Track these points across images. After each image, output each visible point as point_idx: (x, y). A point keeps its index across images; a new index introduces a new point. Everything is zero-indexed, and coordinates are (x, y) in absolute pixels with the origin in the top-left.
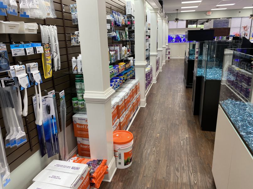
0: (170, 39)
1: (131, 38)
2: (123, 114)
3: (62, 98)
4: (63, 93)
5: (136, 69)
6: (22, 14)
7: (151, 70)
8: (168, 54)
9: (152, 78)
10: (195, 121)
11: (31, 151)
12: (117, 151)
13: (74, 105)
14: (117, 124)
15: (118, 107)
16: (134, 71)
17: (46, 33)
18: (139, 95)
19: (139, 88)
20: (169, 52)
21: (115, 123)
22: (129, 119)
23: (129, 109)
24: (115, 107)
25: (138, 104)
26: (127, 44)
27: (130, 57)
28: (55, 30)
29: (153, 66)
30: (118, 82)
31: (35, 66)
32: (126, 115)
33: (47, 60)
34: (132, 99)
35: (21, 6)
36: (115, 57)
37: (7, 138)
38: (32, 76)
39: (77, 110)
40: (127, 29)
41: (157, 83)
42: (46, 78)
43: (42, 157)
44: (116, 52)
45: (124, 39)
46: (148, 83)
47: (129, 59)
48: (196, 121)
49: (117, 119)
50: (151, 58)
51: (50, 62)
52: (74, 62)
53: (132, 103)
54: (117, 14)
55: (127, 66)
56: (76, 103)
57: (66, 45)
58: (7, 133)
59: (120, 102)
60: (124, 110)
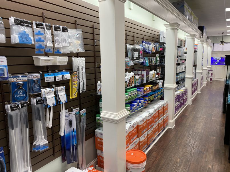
0: (213, 61)
1: (163, 62)
2: (145, 134)
3: (82, 115)
4: (84, 111)
5: (165, 91)
6: (56, 51)
7: (186, 92)
8: (210, 75)
9: (186, 99)
10: (223, 151)
11: (54, 156)
12: (129, 170)
13: (97, 120)
14: (136, 143)
15: (138, 126)
16: (163, 93)
17: (76, 63)
18: (167, 116)
19: (167, 109)
20: (212, 74)
21: (134, 141)
22: (152, 139)
23: (152, 130)
24: (135, 126)
25: (166, 125)
26: (157, 68)
27: (159, 79)
28: (84, 61)
29: (188, 88)
30: (142, 103)
31: (62, 89)
32: (148, 135)
33: (74, 84)
34: (157, 119)
35: (56, 46)
36: (140, 81)
37: (34, 144)
38: (59, 97)
39: (99, 126)
40: (158, 55)
41: (192, 104)
42: (71, 98)
43: (63, 163)
44: (142, 76)
45: (154, 64)
46: (181, 104)
47: (158, 81)
48: (225, 151)
49: (136, 138)
50: (186, 80)
51: (77, 85)
52: (99, 85)
53: (157, 124)
54: (147, 44)
55: (154, 88)
56: (99, 119)
57: (95, 71)
58: (34, 139)
59: (141, 122)
60: (145, 130)
